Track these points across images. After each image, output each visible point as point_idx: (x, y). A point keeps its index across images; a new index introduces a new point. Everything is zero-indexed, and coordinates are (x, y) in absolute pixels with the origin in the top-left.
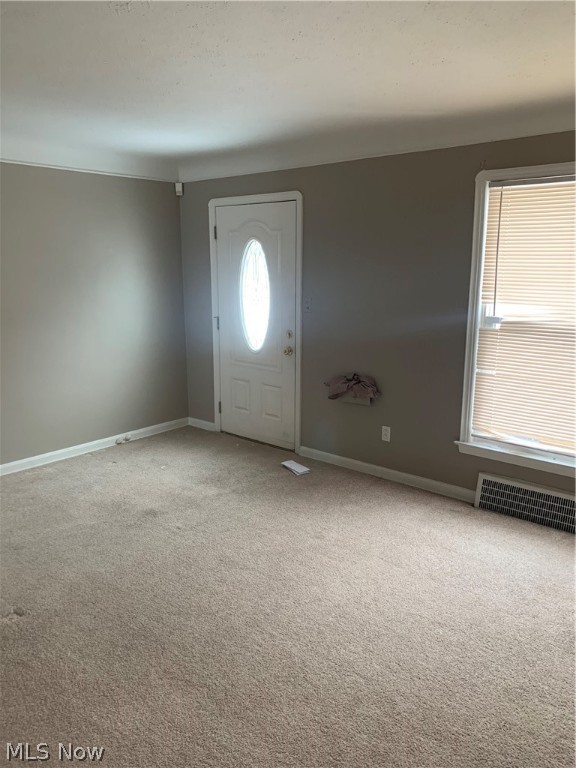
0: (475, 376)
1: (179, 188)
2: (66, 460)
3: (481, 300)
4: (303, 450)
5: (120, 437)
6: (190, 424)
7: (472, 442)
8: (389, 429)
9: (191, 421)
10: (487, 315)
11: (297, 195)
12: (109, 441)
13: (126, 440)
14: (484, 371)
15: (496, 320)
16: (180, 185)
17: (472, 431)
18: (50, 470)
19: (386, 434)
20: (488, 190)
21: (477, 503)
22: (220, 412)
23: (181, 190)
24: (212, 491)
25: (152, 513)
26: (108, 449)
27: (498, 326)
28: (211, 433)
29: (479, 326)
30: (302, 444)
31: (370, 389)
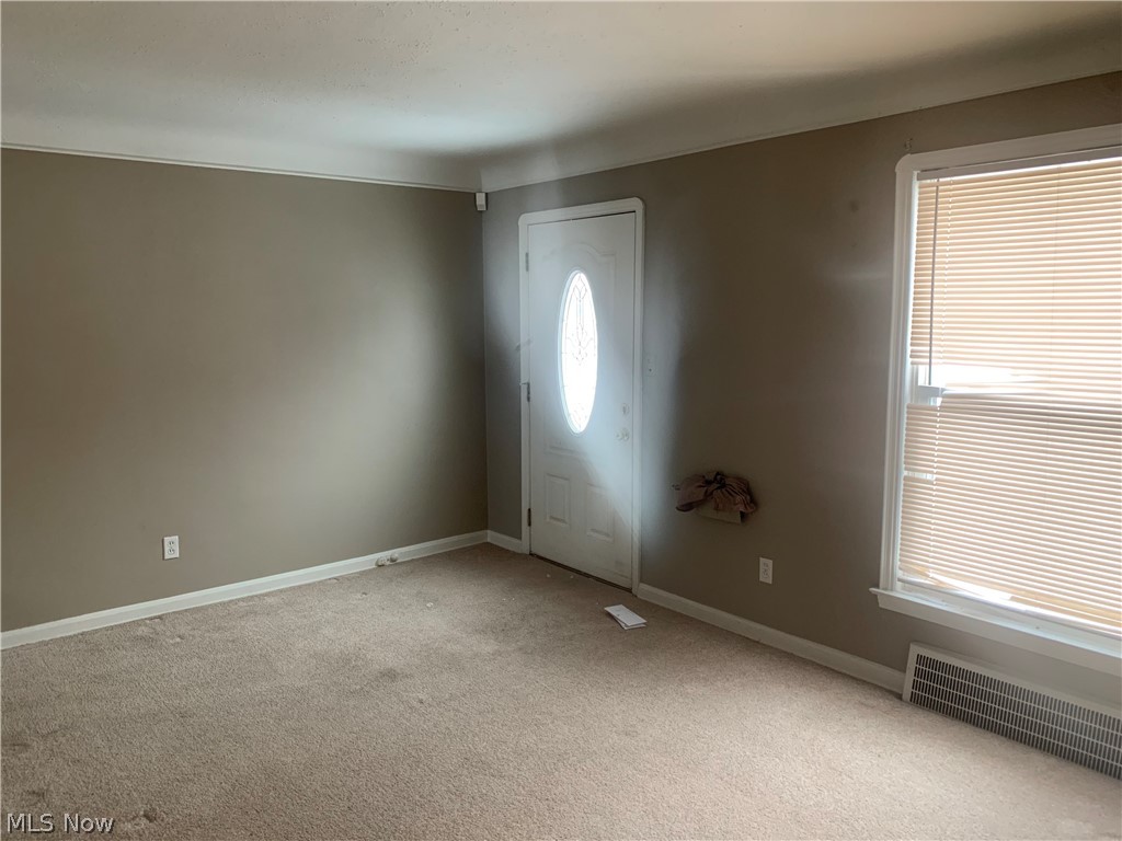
0: (902, 482)
1: (481, 200)
2: (300, 587)
3: (909, 360)
4: (645, 590)
5: (384, 556)
6: (489, 540)
7: (900, 592)
8: (770, 562)
9: (491, 536)
10: (921, 383)
11: (635, 204)
12: (366, 562)
13: (392, 560)
14: (917, 475)
15: (935, 392)
16: (484, 195)
17: (899, 574)
18: (270, 600)
19: (766, 570)
20: (916, 185)
21: (907, 695)
22: (530, 524)
23: (484, 203)
24: (488, 646)
25: (391, 675)
26: (363, 573)
27: (939, 401)
28: (514, 555)
29: (907, 400)
30: (641, 581)
31: (738, 498)
